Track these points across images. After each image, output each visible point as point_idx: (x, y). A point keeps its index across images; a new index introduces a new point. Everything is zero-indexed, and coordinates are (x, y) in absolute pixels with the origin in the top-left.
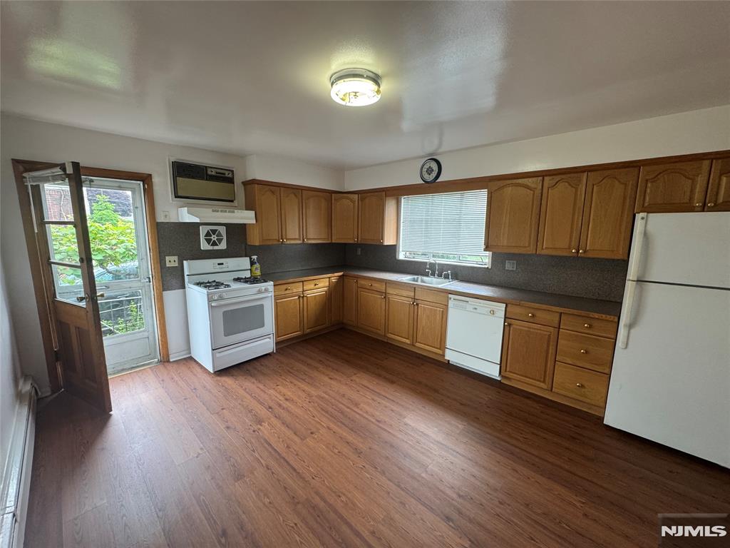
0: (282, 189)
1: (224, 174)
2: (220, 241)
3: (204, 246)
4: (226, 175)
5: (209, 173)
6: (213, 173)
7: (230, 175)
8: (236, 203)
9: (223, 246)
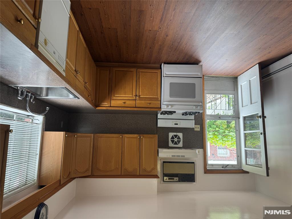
0: (138, 174)
1: (169, 179)
2: (172, 138)
3: (180, 135)
4: (167, 178)
5: (177, 178)
6: (175, 178)
7: (165, 178)
8: (162, 161)
9: (171, 135)
